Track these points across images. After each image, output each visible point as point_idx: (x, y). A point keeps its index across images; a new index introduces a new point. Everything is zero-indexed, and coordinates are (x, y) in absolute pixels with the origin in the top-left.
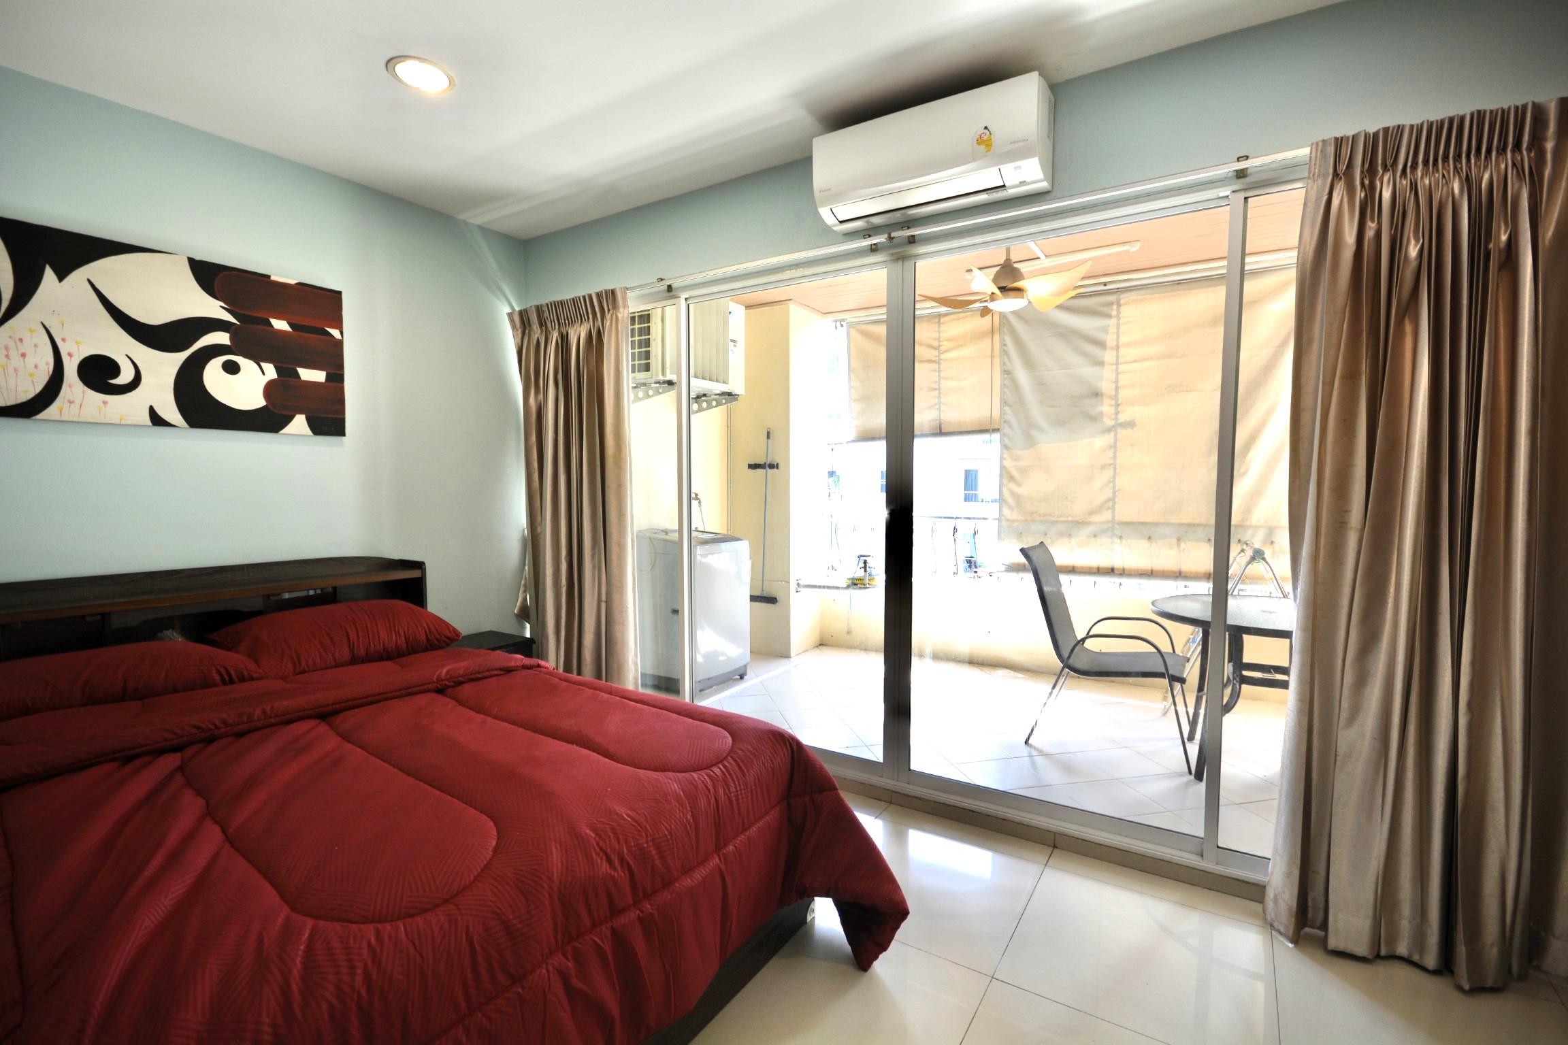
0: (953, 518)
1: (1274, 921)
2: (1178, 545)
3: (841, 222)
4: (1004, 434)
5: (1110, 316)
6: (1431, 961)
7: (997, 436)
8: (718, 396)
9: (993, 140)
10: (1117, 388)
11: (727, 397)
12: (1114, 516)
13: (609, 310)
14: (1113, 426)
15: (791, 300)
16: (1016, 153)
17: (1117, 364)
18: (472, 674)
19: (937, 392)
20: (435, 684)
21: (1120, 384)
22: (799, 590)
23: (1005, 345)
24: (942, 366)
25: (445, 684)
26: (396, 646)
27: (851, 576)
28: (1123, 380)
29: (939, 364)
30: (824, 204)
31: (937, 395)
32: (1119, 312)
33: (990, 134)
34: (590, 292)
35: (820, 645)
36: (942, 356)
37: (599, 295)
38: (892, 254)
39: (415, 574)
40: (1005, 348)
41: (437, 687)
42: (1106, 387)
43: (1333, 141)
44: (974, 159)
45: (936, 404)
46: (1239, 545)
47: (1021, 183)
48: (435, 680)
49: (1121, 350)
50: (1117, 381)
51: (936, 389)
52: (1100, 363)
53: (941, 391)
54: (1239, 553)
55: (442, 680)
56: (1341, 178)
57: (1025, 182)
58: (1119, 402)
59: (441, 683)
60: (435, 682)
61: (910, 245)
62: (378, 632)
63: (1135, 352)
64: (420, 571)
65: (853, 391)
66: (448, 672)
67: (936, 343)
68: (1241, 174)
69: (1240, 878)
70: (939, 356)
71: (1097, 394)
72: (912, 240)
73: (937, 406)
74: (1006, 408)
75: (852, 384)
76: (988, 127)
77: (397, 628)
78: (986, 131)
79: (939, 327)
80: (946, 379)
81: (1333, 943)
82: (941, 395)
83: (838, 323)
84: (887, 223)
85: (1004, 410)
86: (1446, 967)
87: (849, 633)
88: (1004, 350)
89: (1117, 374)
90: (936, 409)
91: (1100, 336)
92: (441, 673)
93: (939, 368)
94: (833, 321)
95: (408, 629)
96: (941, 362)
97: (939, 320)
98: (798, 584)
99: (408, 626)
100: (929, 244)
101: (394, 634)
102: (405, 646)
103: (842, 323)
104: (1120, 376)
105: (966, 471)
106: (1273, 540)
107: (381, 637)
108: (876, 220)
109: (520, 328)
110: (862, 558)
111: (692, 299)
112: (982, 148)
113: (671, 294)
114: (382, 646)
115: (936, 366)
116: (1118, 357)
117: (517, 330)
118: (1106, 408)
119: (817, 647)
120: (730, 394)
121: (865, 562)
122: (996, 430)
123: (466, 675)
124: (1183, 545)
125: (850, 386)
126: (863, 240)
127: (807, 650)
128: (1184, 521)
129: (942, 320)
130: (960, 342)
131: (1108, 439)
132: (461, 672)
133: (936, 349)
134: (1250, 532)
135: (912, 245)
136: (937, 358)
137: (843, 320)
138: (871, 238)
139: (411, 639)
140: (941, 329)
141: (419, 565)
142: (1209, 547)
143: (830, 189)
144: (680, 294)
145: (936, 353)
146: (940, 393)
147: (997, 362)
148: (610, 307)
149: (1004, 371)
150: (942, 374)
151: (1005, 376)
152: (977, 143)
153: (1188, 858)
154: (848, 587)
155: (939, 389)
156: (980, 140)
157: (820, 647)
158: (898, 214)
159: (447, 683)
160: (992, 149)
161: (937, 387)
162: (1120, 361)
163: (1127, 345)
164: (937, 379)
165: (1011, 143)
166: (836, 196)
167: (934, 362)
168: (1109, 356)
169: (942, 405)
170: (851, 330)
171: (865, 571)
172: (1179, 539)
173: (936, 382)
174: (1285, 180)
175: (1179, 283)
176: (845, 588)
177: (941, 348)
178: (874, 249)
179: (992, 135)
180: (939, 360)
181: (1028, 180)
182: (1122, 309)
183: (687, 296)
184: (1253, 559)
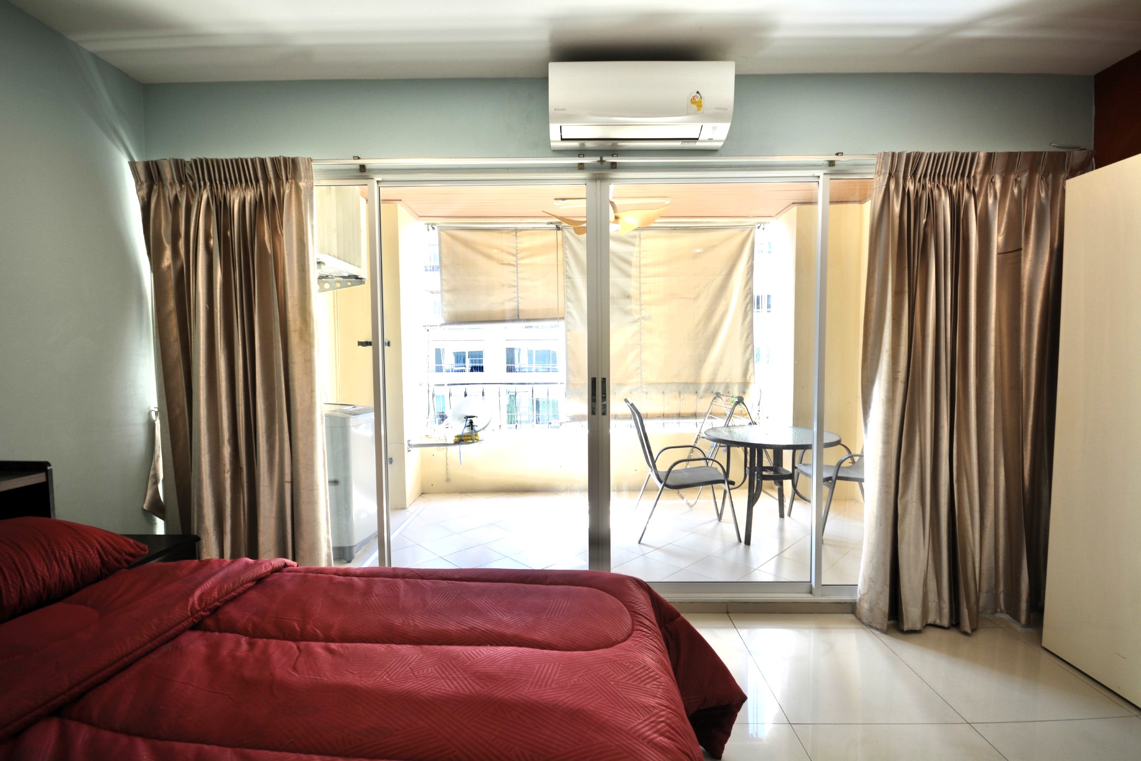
0: (532, 384)
1: (872, 623)
2: (680, 396)
3: (562, 139)
4: (568, 322)
5: (633, 245)
6: (946, 622)
7: (562, 323)
8: (342, 278)
9: (703, 102)
10: (640, 293)
11: (354, 279)
12: (642, 379)
13: (287, 179)
14: (639, 319)
15: (400, 200)
16: (716, 117)
17: (640, 277)
18: (227, 594)
19: (516, 288)
20: (190, 620)
21: (642, 290)
22: (410, 449)
23: (566, 257)
24: (519, 269)
25: (202, 616)
26: (60, 580)
27: (460, 433)
28: (644, 288)
29: (517, 267)
30: (556, 121)
31: (516, 291)
32: (640, 244)
33: (701, 97)
34: (263, 156)
35: (422, 494)
36: (519, 262)
37: (273, 160)
38: (595, 174)
39: (39, 478)
40: (567, 259)
41: (194, 622)
42: (633, 291)
43: (891, 154)
44: (688, 114)
45: (515, 297)
46: (712, 395)
47: (709, 139)
48: (190, 614)
49: (642, 268)
50: (640, 289)
51: (515, 286)
52: (628, 275)
53: (519, 288)
54: (714, 400)
55: (198, 611)
56: (893, 177)
57: (712, 139)
58: (642, 303)
59: (196, 615)
60: (189, 617)
61: (611, 170)
62: (32, 565)
63: (651, 270)
64: (44, 474)
65: (444, 283)
66: (201, 599)
67: (514, 251)
68: (832, 163)
69: (837, 601)
70: (517, 261)
71: (629, 297)
72: (614, 166)
73: (516, 299)
74: (569, 303)
75: (443, 277)
76: (700, 92)
77: (58, 555)
78: (698, 95)
79: (516, 239)
80: (523, 279)
81: (906, 628)
82: (519, 291)
83: (430, 226)
84: (597, 149)
85: (567, 305)
86: (955, 623)
87: (448, 480)
88: (566, 261)
89: (640, 284)
90: (515, 301)
91: (629, 257)
92: (193, 603)
93: (517, 271)
94: (426, 224)
95: (74, 554)
96: (518, 265)
97: (516, 234)
98: (409, 445)
99: (73, 550)
100: (625, 172)
101: (54, 563)
102: (72, 576)
103: (433, 226)
104: (642, 285)
105: (436, 349)
106: (729, 390)
107: (38, 572)
108: (589, 144)
109: (146, 181)
110: (469, 419)
111: (384, 183)
112: (695, 106)
113: (364, 174)
114: (41, 583)
115: (515, 269)
116: (640, 273)
117: (142, 183)
118: (633, 306)
119: (420, 495)
120: (356, 277)
121: (471, 422)
122: (563, 318)
123: (222, 597)
124: (682, 396)
125: (442, 279)
126: (578, 158)
127: (415, 500)
128: (682, 381)
129: (518, 234)
130: (533, 252)
131: (635, 327)
132: (215, 594)
133: (514, 256)
134: (717, 387)
135: (613, 170)
136: (515, 263)
137: (435, 224)
138: (585, 158)
139: (80, 566)
140: (518, 241)
141: (42, 467)
142: (696, 397)
143: (565, 110)
144: (373, 176)
145: (514, 258)
146: (518, 289)
147: (561, 270)
148: (289, 176)
149: (567, 276)
150: (520, 275)
151: (567, 280)
152: (691, 102)
153: (806, 597)
154: (456, 443)
155: (517, 286)
156: (693, 101)
157: (422, 495)
158: (610, 143)
159: (203, 613)
160: (702, 109)
161: (516, 285)
162: (642, 275)
163: (646, 265)
164: (516, 279)
165: (716, 109)
166: (569, 117)
167: (513, 265)
168: (633, 271)
169: (519, 299)
170: (442, 233)
171: (472, 429)
172: (680, 393)
173: (515, 281)
174: (852, 172)
175: (675, 229)
176: (453, 444)
177: (519, 255)
178: (581, 167)
179: (703, 99)
180: (517, 264)
181: (714, 139)
182: (642, 241)
183: (380, 179)
184: (738, 403)
